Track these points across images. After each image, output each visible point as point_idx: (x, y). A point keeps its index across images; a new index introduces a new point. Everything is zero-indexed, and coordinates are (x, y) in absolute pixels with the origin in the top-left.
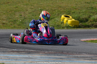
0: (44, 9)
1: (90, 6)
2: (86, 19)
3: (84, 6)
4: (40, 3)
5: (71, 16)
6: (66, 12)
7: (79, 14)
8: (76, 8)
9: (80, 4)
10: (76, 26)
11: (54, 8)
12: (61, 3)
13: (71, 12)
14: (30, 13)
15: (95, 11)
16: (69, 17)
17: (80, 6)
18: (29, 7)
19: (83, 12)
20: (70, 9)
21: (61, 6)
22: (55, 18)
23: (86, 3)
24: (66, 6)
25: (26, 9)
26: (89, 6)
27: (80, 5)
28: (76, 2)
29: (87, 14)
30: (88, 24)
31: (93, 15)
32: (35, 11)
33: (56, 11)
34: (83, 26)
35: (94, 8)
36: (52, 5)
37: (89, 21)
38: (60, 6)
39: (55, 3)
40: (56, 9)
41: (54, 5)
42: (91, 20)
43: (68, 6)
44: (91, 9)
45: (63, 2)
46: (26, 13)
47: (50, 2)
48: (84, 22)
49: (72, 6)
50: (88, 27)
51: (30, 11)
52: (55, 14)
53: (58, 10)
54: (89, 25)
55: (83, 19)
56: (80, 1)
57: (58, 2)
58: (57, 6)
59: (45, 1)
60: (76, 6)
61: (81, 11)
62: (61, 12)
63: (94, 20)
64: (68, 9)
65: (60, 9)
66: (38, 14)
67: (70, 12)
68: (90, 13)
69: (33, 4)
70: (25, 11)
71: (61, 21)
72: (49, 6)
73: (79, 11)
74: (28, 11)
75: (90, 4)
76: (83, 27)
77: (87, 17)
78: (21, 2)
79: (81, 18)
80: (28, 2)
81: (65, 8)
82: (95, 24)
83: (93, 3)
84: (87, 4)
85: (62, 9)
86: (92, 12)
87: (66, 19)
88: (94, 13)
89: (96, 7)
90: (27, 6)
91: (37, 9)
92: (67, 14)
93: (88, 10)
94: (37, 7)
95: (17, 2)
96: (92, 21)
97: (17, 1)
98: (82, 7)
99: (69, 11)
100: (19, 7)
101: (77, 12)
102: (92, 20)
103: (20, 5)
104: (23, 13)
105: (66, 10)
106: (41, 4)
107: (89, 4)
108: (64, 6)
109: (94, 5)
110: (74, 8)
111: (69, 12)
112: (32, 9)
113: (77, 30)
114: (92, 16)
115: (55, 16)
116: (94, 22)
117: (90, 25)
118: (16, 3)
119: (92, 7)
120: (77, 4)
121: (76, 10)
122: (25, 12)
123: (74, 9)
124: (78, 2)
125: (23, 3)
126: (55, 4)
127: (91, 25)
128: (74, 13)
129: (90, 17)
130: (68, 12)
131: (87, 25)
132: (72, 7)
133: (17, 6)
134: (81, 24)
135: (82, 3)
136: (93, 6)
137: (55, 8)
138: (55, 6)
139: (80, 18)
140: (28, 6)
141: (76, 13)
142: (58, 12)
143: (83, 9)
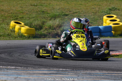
1: (40, 10)
2: (39, 26)
3: (32, 9)
6: (12, 18)
8: (24, 11)
9: (25, 7)
12: (1, 5)
13: (18, 18)
17: (27, 9)
19: (34, 17)
20: (16, 13)
21: (4, 10)
22: (0, 25)
23: (31, 5)
24: (9, 10)
26: (38, 9)
28: (20, 5)
29: (40, 19)
31: (47, 21)
35: (45, 12)
37: (44, 29)
38: (1, 9)
43: (12, 10)
44: (42, 13)
45: (3, 4)
48: (38, 30)
53: (1, 14)
55: (36, 26)
56: (24, 4)
61: (30, 15)
62: (6, 17)
63: (50, 27)
64: (13, 14)
65: (3, 13)
67: (17, 17)
68: (43, 18)
73: (28, 16)
77: (40, 23)
81: (9, 12)
84: (34, 7)
85: (6, 13)
88: (47, 18)
89: (47, 11)
93: (38, 14)
98: (30, 10)
99: (15, 16)
102: (47, 27)
105: (11, 15)
107: (36, 7)
108: (7, 9)
109: (44, 9)
111: (15, 18)
115: (0, 22)
116: (51, 30)
119: (42, 10)
120: (21, 7)
121: (24, 15)
123: (21, 13)
127: (48, 33)
128: (23, 19)
129: (43, 23)
131: (43, 34)
132: (18, 11)
135: (28, 5)
141: (26, 19)
142: (3, 17)
143: (32, 13)
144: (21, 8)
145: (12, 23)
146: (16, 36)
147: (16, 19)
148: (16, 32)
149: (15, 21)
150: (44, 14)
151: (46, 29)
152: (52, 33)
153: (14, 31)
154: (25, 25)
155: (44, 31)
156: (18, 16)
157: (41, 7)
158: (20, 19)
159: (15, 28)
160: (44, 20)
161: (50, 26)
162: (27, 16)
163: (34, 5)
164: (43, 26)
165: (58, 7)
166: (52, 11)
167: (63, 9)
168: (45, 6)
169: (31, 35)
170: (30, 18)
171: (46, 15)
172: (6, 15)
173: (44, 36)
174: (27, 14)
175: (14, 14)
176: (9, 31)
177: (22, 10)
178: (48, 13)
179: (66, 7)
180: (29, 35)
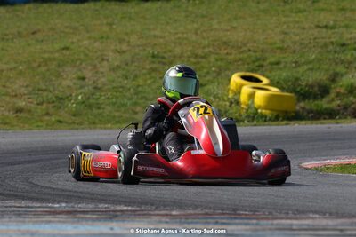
0: (165, 53)
1: (333, 40)
2: (320, 86)
3: (312, 37)
4: (152, 33)
5: (267, 77)
6: (248, 64)
7: (295, 67)
8: (286, 45)
9: (295, 30)
10: (286, 112)
11: (204, 48)
12: (229, 28)
13: (265, 63)
14: (114, 70)
15: (352, 55)
16: (258, 81)
17: (298, 38)
18: (113, 47)
19: (310, 62)
20: (262, 51)
21: (231, 42)
22: (206, 85)
23: (318, 26)
24: (245, 41)
25: (99, 53)
26: (330, 38)
27: (297, 35)
28: (285, 26)
29: (326, 67)
30: (328, 106)
31: (346, 73)
32: (133, 62)
33: (212, 59)
34: (311, 111)
35: (348, 45)
36: (194, 38)
37: (332, 95)
38: (225, 39)
39: (204, 31)
40: (210, 52)
41: (204, 38)
42: (338, 90)
43: (255, 42)
44: (338, 49)
45: (235, 25)
46: (101, 70)
47: (189, 27)
48: (315, 97)
49: (271, 41)
50: (331, 115)
51: (116, 60)
52: (205, 71)
53: (217, 54)
54: (333, 110)
55: (312, 86)
56: (298, 22)
57: (216, 26)
58: (215, 41)
59: (168, 23)
60: (283, 41)
61: (301, 57)
62: (230, 63)
63: (351, 90)
64: (255, 52)
65: (226, 52)
66: (144, 71)
67: (261, 62)
68: (336, 64)
69: (127, 34)
70: (96, 62)
71: (231, 95)
72: (185, 41)
73: (296, 58)
74: (108, 60)
75: (336, 30)
76: (310, 115)
77: (324, 78)
78: (82, 27)
79: (304, 84)
80: (106, 29)
81: (244, 48)
82: (353, 103)
83: (347, 26)
84: (324, 30)
85: (233, 51)
86: (342, 62)
87: (247, 88)
88: (350, 63)
89: (355, 43)
90: (102, 43)
91: (142, 53)
92: (252, 71)
93: (329, 52)
94: (138, 46)
95: (67, 30)
96: (344, 94)
97: (67, 27)
98: (306, 42)
99: (258, 60)
100: (72, 47)
101: (286, 60)
102: (342, 91)
103: (79, 40)
104: (90, 68)
105: (245, 55)
106: (155, 36)
107: (330, 32)
108: (240, 39)
109: (349, 36)
110: (278, 46)
111: (257, 64)
112: (124, 52)
113: (288, 127)
114: (342, 75)
115: (209, 78)
116: (352, 98)
117: (338, 108)
118: (62, 34)
119: (342, 42)
120: (285, 33)
121: (284, 56)
122: (98, 65)
123: (278, 51)
124: (292, 25)
125: (88, 32)
126: (204, 34)
127: (342, 107)
128: (275, 66)
129: (334, 78)
130: (254, 62)
131: (326, 109)
132: (271, 44)
133: (68, 45)
134: (302, 104)
135: (307, 26)
136: (347, 40)
137: (207, 50)
138: (206, 42)
139: (300, 85)
140: (109, 41)
141: (285, 67)
142: (219, 63)
143: (310, 48)
144: (283, 36)
148: (242, 106)
150: (344, 51)
151: (338, 94)
152: (353, 106)
155: (333, 100)
156: (264, 60)
158: (269, 68)
159: (239, 93)
160: (340, 69)
162: (291, 59)
163: (326, 27)
164: (333, 86)
170: (298, 65)
174: (294, 52)
175: (258, 54)
176: (224, 103)
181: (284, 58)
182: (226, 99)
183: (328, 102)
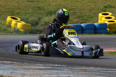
1: (36, 6)
2: (35, 22)
3: (28, 5)
6: (9, 13)
8: (20, 7)
9: (22, 2)
15: (44, 11)
16: (17, 19)
17: (23, 5)
19: (30, 13)
20: (13, 9)
21: (1, 5)
23: (28, 1)
24: (6, 5)
26: (34, 5)
28: (17, 1)
29: (36, 15)
31: (43, 17)
34: (34, 30)
35: (41, 8)
37: (40, 25)
44: (38, 9)
48: (34, 25)
49: (14, 5)
55: (33, 22)
62: (3, 13)
68: (39, 14)
73: (25, 12)
77: (36, 19)
79: (30, 21)
85: (2, 8)
89: (43, 7)
93: (35, 10)
98: (27, 6)
99: (12, 12)
102: (43, 23)
105: (7, 10)
107: (33, 3)
108: (4, 4)
109: (40, 5)
110: (17, 7)
117: (43, 29)
123: (18, 9)
128: (19, 14)
129: (40, 19)
132: (15, 7)
135: (24, 1)
143: (28, 8)
144: (18, 4)
145: (9, 19)
146: (12, 31)
147: (13, 14)
148: (12, 28)
149: (11, 16)
150: (40, 10)
151: (42, 25)
153: (11, 27)
154: (21, 20)
155: (40, 27)
156: (14, 12)
157: (37, 3)
158: (16, 15)
159: (11, 23)
160: (40, 16)
161: (46, 22)
162: (23, 12)
163: (31, 1)
164: (39, 22)
165: (54, 4)
166: (49, 7)
167: (59, 5)
168: (42, 2)
169: (27, 30)
170: (26, 14)
171: (42, 12)
172: (2, 10)
173: (40, 31)
174: (23, 9)
175: (11, 10)
176: (5, 26)
177: (19, 6)
178: (44, 9)
179: (62, 3)
180: (25, 31)
181: (21, 11)
182: (6, 25)
183: (39, 27)
